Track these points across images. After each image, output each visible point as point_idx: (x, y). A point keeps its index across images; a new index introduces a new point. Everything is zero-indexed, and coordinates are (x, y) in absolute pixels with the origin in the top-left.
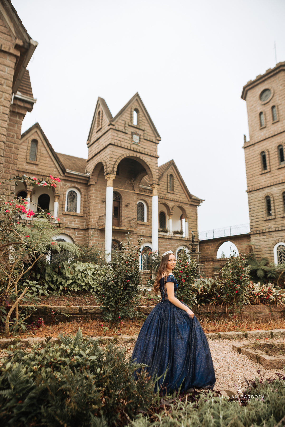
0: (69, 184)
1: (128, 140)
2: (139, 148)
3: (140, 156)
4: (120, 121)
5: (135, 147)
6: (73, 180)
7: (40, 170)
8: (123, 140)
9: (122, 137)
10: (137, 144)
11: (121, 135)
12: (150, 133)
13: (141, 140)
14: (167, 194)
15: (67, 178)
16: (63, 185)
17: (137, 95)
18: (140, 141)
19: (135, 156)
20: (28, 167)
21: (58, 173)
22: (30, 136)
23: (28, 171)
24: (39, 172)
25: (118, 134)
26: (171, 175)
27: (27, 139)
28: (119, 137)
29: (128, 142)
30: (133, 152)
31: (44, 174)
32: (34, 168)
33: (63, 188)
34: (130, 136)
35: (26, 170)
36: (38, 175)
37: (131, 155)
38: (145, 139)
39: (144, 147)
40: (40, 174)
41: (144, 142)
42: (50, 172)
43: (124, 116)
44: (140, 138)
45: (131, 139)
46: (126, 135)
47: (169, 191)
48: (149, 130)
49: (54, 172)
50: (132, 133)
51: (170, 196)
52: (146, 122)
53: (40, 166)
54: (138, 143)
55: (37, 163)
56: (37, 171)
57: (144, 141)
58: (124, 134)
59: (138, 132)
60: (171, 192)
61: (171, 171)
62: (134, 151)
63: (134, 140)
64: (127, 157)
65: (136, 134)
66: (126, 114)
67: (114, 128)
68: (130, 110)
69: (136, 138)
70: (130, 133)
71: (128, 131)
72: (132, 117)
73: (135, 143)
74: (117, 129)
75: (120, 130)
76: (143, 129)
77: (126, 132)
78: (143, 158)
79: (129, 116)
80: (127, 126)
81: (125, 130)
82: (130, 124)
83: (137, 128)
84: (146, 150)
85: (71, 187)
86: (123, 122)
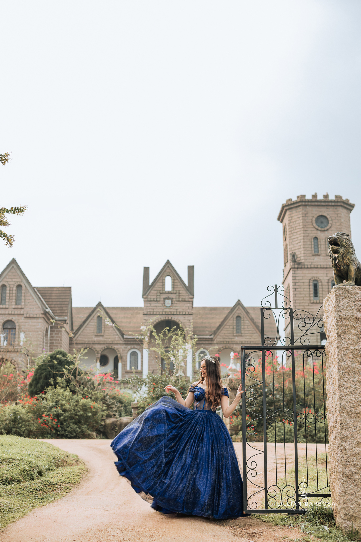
0: (129, 347)
1: (161, 306)
2: (171, 310)
3: (172, 318)
4: (153, 291)
5: (167, 310)
6: (132, 342)
7: (106, 340)
8: (155, 308)
9: (155, 305)
10: (169, 308)
11: (154, 304)
12: (184, 293)
13: (174, 302)
14: (233, 337)
15: (126, 342)
16: (124, 348)
17: (168, 262)
18: (172, 304)
19: (167, 318)
20: (96, 339)
21: (119, 339)
22: (96, 314)
23: (95, 342)
24: (105, 341)
25: (151, 304)
26: (238, 317)
27: (93, 317)
28: (152, 306)
29: (160, 308)
30: (165, 316)
31: (108, 342)
32: (101, 339)
33: (125, 350)
34: (162, 302)
35: (94, 341)
36: (104, 344)
37: (162, 319)
38: (177, 301)
39: (176, 308)
40: (106, 342)
41: (176, 304)
42: (113, 340)
43: (156, 286)
44: (172, 301)
45: (163, 305)
46: (159, 302)
47: (235, 335)
48: (183, 290)
49: (117, 339)
50: (165, 299)
51: (237, 339)
52: (179, 284)
53: (105, 337)
54: (170, 306)
55: (102, 334)
56: (103, 341)
57: (176, 302)
58: (156, 302)
59: (170, 297)
60: (237, 335)
61: (237, 312)
62: (165, 314)
63: (166, 304)
64: (159, 321)
65: (168, 298)
66: (158, 284)
67: (146, 300)
68: (161, 279)
69: (168, 303)
70: (162, 300)
71: (160, 298)
72: (163, 285)
73: (167, 307)
74: (149, 300)
75: (152, 299)
76: (175, 292)
77: (158, 299)
78: (175, 318)
79: (161, 284)
80: (159, 294)
81: (157, 298)
82: (161, 292)
83: (169, 293)
84: (178, 310)
85: (131, 349)
86: (156, 292)
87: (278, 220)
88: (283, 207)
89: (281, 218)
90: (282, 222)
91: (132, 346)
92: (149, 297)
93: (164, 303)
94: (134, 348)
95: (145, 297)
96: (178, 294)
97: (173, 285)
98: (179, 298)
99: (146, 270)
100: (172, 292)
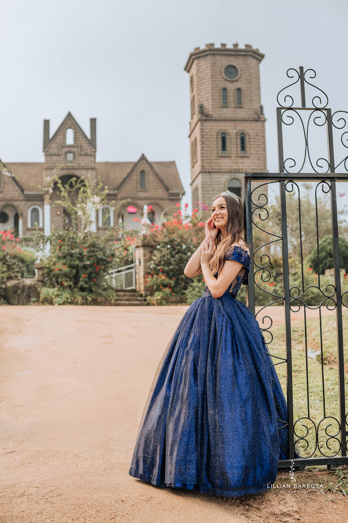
0: (30, 203)
1: (62, 161)
2: (73, 165)
3: (74, 172)
4: (54, 145)
5: (69, 164)
6: (32, 199)
8: (56, 162)
10: (71, 162)
11: (55, 158)
12: (86, 147)
13: (76, 156)
14: (137, 193)
15: (27, 199)
16: (25, 204)
17: (69, 114)
18: (74, 157)
19: (68, 173)
21: (19, 195)
24: (4, 197)
25: (52, 158)
26: (143, 172)
28: (53, 161)
31: (8, 199)
33: (25, 207)
34: (64, 156)
36: (3, 200)
37: (64, 173)
39: (79, 162)
40: (5, 199)
41: (79, 158)
42: (12, 196)
43: (57, 139)
44: (74, 155)
45: (65, 159)
46: (60, 156)
47: (139, 190)
48: (85, 144)
49: (17, 195)
50: (66, 153)
51: (141, 194)
52: (81, 137)
53: (4, 193)
56: (2, 197)
57: (78, 156)
58: (57, 156)
59: (72, 151)
60: (142, 190)
61: (141, 167)
62: (67, 169)
63: (68, 158)
65: (70, 152)
66: (59, 137)
67: (47, 153)
68: (63, 131)
69: (70, 157)
70: (63, 153)
71: (61, 152)
72: (65, 138)
73: (69, 162)
74: (50, 153)
75: (53, 153)
76: (77, 145)
77: (60, 153)
78: (77, 173)
79: (62, 137)
80: (60, 148)
81: (58, 152)
82: (63, 145)
83: (70, 146)
84: (81, 165)
85: (32, 205)
86: (57, 145)
87: (185, 70)
88: (191, 56)
89: (188, 68)
90: (188, 72)
91: (33, 203)
92: (50, 150)
93: (66, 157)
94: (35, 204)
95: (46, 150)
96: (80, 148)
97: (76, 139)
98: (81, 152)
99: (47, 123)
100: (74, 145)
